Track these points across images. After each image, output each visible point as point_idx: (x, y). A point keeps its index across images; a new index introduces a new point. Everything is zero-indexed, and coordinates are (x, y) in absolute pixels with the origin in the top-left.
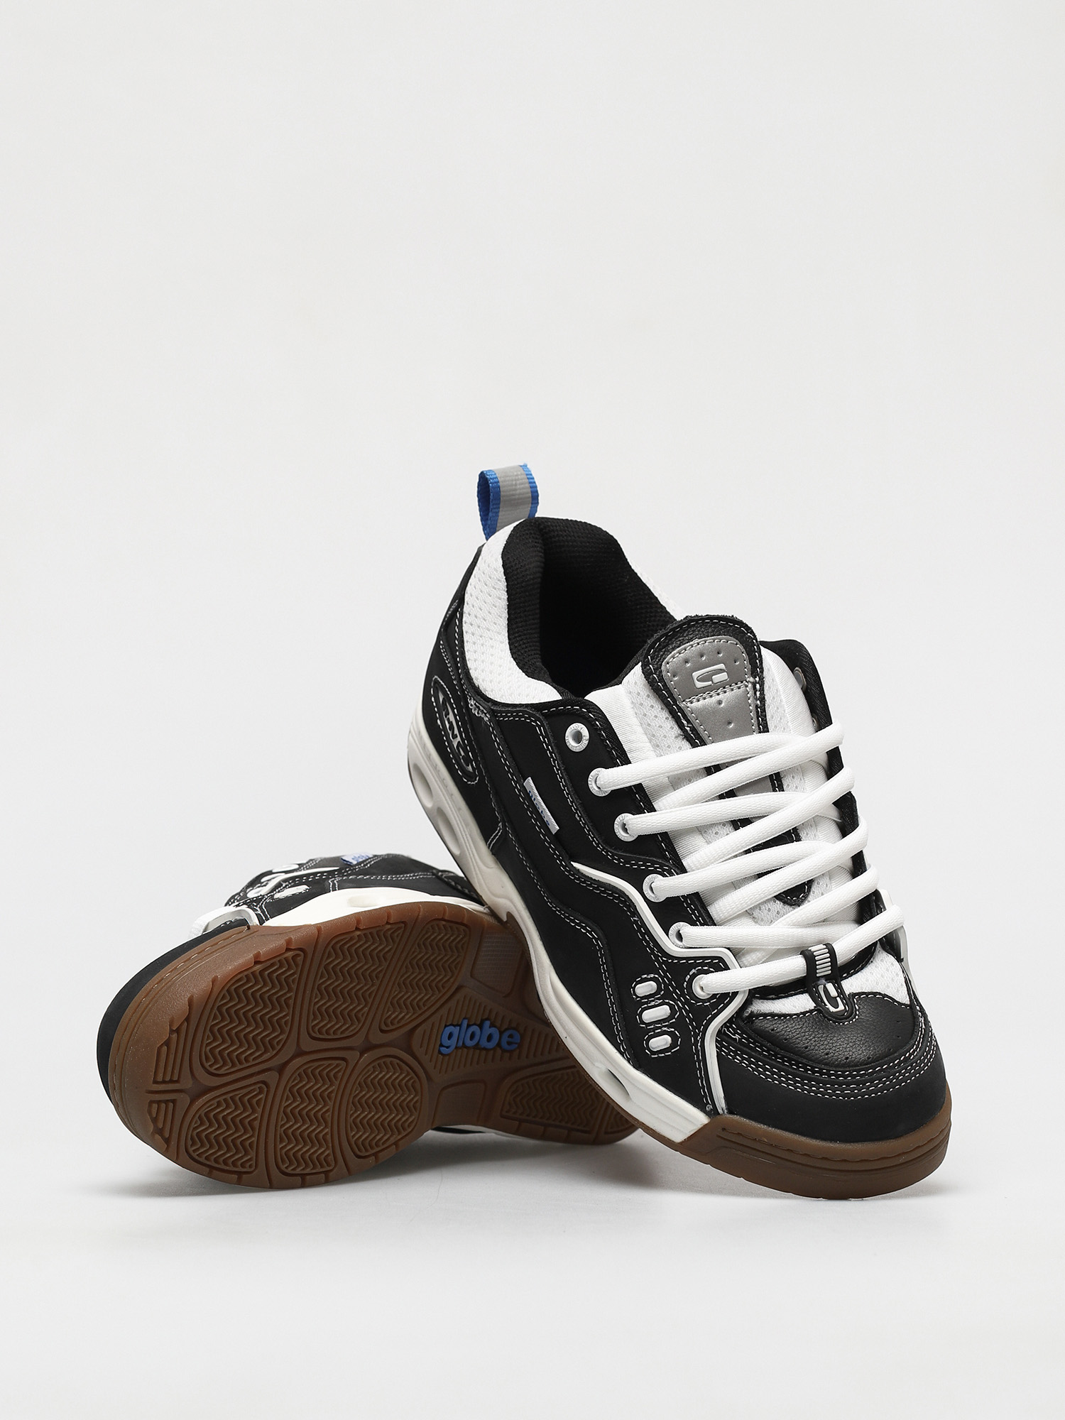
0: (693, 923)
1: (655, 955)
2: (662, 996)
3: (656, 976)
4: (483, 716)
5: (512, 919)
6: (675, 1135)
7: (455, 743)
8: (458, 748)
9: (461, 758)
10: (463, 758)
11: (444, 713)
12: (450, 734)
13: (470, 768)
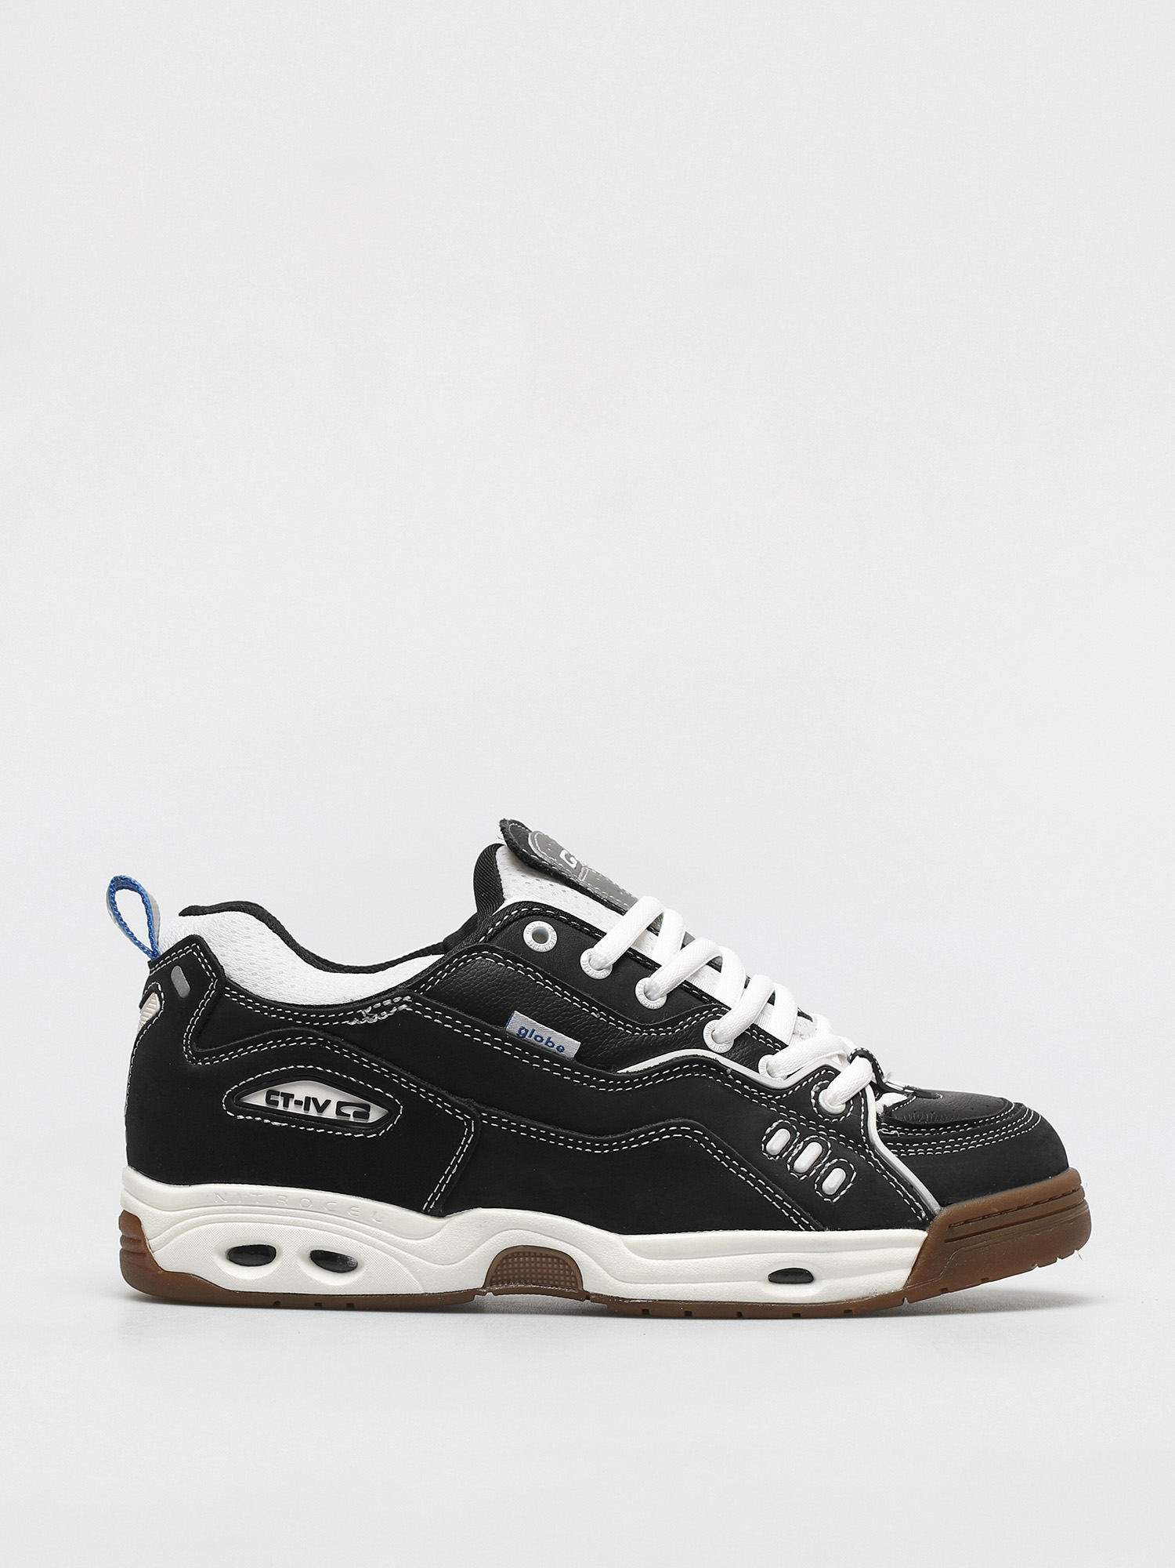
0: (773, 1052)
1: (764, 1101)
2: (801, 1137)
3: (780, 1121)
4: (395, 1010)
5: (504, 1261)
6: (896, 1279)
7: (330, 1113)
8: (338, 1112)
9: (352, 1119)
10: (356, 1114)
11: (280, 1107)
12: (313, 1112)
13: (375, 1114)
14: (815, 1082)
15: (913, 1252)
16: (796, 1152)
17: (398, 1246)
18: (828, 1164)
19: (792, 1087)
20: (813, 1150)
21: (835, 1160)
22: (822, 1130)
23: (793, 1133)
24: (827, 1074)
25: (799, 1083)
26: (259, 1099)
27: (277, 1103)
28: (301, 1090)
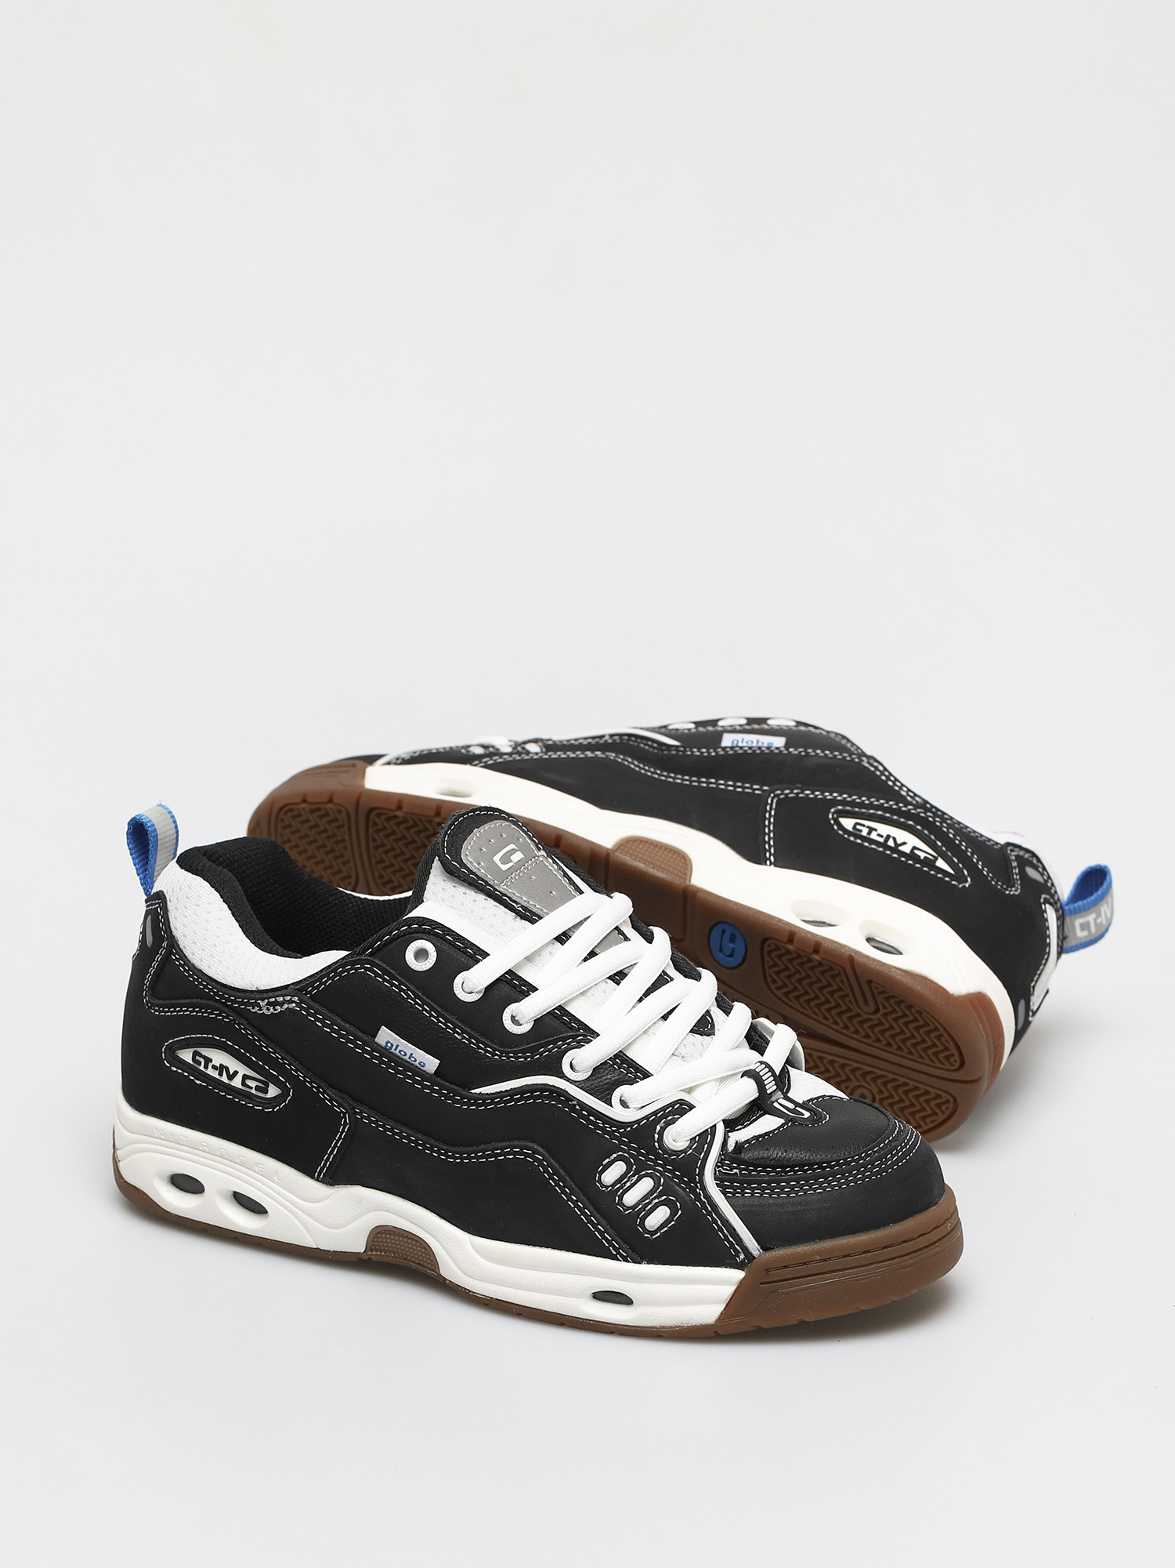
0: (632, 1082)
1: (608, 1133)
2: (637, 1170)
3: (620, 1153)
4: (286, 1006)
5: (379, 1236)
6: (709, 1313)
7: (237, 1083)
8: (243, 1084)
9: (253, 1091)
10: (257, 1088)
11: (202, 1068)
12: (224, 1079)
13: (273, 1091)
14: (665, 1116)
15: (730, 1290)
16: (628, 1184)
17: (293, 1204)
18: (656, 1201)
19: (638, 1122)
20: (646, 1185)
21: (665, 1197)
22: (659, 1165)
23: (629, 1166)
24: (681, 1108)
25: (646, 1117)
26: (186, 1055)
27: (200, 1064)
28: (219, 1057)
